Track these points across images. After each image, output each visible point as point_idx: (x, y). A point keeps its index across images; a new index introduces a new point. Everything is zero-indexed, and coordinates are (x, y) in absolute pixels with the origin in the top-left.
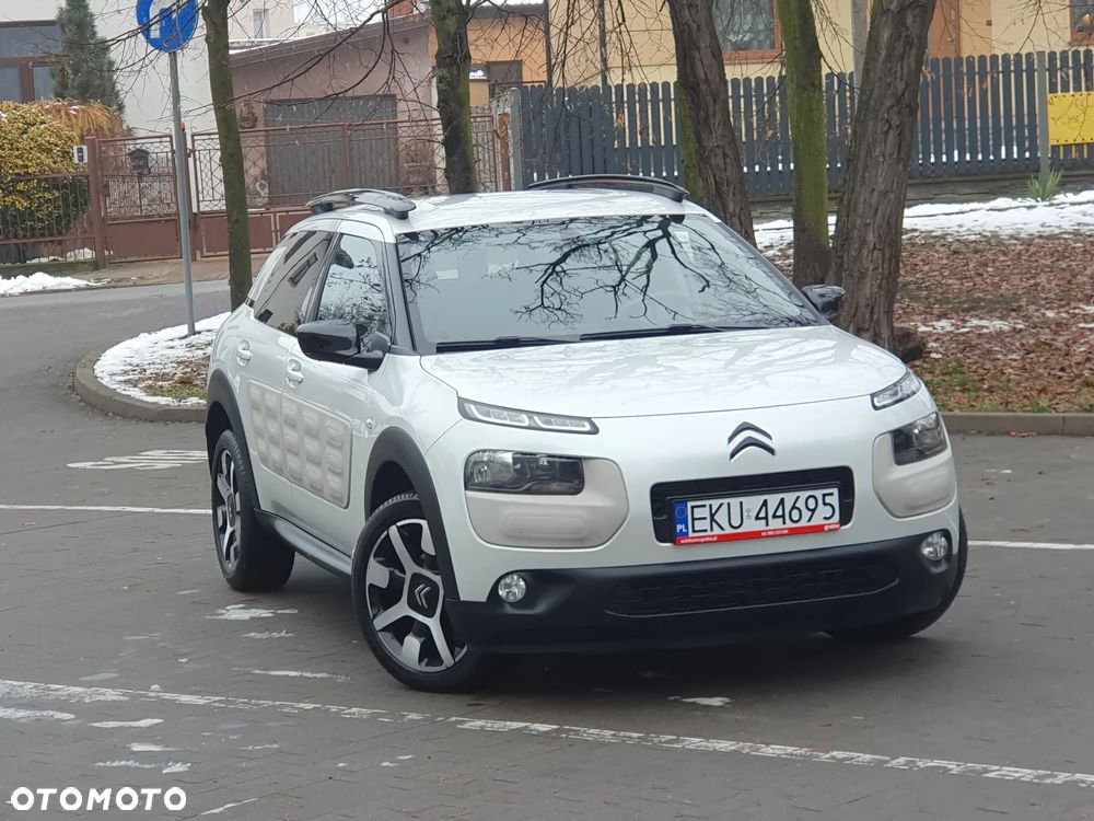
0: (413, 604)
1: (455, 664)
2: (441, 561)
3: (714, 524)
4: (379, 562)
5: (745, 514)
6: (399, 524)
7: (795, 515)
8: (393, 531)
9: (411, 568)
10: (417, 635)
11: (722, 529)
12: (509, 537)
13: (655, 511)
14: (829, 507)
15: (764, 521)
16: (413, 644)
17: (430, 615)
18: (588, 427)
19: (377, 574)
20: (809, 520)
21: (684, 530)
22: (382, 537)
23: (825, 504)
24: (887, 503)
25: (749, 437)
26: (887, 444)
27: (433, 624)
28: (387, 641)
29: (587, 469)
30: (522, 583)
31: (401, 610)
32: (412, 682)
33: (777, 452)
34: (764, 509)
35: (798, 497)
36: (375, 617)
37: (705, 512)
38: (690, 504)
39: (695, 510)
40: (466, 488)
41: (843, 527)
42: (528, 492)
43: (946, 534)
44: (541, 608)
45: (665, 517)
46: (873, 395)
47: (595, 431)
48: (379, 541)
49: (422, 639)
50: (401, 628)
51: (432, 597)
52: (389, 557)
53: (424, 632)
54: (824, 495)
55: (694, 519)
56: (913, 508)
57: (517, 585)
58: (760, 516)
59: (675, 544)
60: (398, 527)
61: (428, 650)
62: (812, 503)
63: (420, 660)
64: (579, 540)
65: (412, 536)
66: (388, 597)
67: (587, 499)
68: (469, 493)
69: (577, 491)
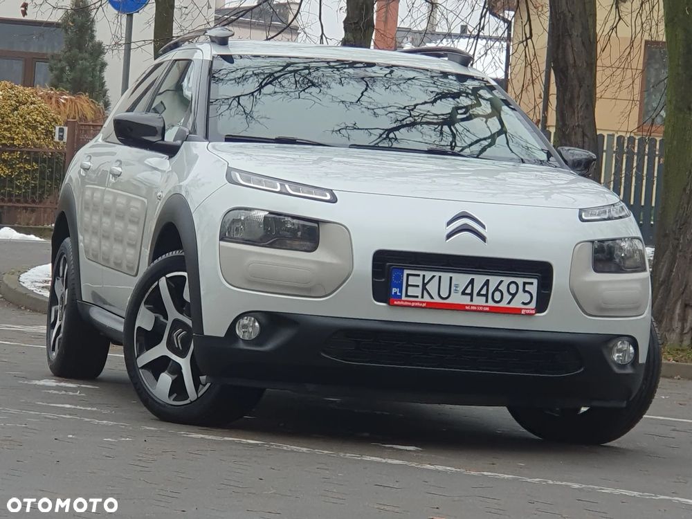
0: (170, 345)
1: (198, 398)
2: (193, 308)
3: (425, 292)
4: (148, 308)
5: (453, 288)
6: (168, 276)
7: (497, 296)
8: (163, 282)
9: (173, 314)
10: (171, 373)
11: (432, 298)
12: (250, 282)
13: (376, 274)
14: (527, 295)
15: (469, 297)
16: (166, 379)
17: (183, 355)
18: (328, 197)
19: (145, 320)
20: (509, 303)
21: (398, 294)
22: (153, 287)
23: (525, 291)
24: (578, 298)
25: (465, 224)
26: (587, 254)
27: (185, 363)
28: (146, 376)
29: (323, 231)
30: (257, 324)
31: (161, 350)
32: (162, 414)
33: (488, 239)
34: (470, 286)
35: (502, 281)
36: (138, 356)
37: (418, 281)
38: (406, 272)
39: (410, 278)
40: (220, 240)
41: (537, 315)
42: (271, 246)
43: (634, 342)
44: (269, 347)
45: (383, 280)
46: (581, 210)
47: (334, 200)
48: (151, 289)
49: (176, 376)
50: (159, 366)
51: (186, 342)
52: (157, 306)
53: (177, 370)
54: (525, 284)
55: (408, 285)
56: (604, 310)
57: (253, 326)
58: (466, 292)
59: (389, 304)
60: (167, 278)
61: (178, 388)
62: (513, 289)
63: (170, 395)
64: (307, 290)
65: (176, 286)
66: (151, 339)
67: (319, 255)
68: (223, 243)
69: (313, 249)
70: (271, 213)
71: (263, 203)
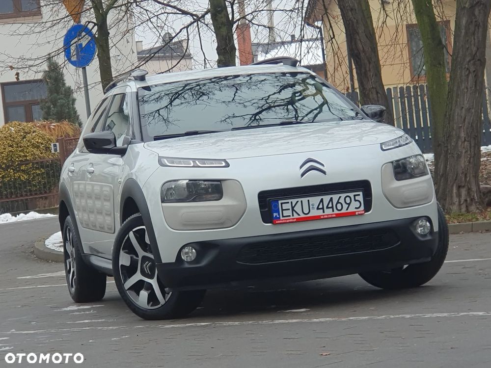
0: (143, 273)
1: (166, 302)
2: (153, 247)
3: (294, 212)
4: (125, 252)
5: (311, 207)
6: (134, 230)
7: (339, 207)
8: (131, 234)
9: (141, 253)
10: (147, 290)
11: (299, 215)
12: (185, 225)
13: (261, 207)
14: (357, 202)
15: (322, 210)
16: (144, 294)
17: (151, 277)
18: (224, 164)
19: (125, 260)
20: (347, 209)
22: (126, 238)
23: (355, 200)
24: (390, 200)
25: (311, 165)
26: (390, 170)
27: (154, 282)
28: (131, 295)
29: (224, 186)
30: (194, 250)
31: (137, 277)
32: (146, 316)
33: (327, 172)
34: (321, 203)
35: (340, 197)
36: (124, 283)
37: (289, 206)
38: (280, 202)
39: (283, 205)
40: (162, 202)
41: (366, 213)
42: (194, 201)
43: (429, 219)
44: (204, 263)
45: (267, 209)
46: (381, 144)
47: (227, 165)
48: (125, 240)
49: (149, 291)
50: (138, 287)
51: (152, 269)
52: (131, 250)
53: (150, 287)
54: (355, 196)
55: (283, 210)
56: (406, 204)
57: (192, 253)
58: (319, 207)
59: (273, 224)
60: (133, 232)
61: (152, 298)
62: (348, 200)
63: (148, 304)
64: (221, 224)
65: (140, 235)
66: (130, 271)
67: (225, 201)
68: (164, 204)
69: (220, 198)
70: (190, 180)
71: (184, 175)
